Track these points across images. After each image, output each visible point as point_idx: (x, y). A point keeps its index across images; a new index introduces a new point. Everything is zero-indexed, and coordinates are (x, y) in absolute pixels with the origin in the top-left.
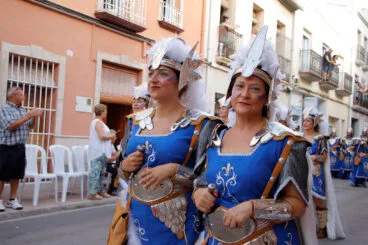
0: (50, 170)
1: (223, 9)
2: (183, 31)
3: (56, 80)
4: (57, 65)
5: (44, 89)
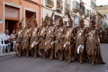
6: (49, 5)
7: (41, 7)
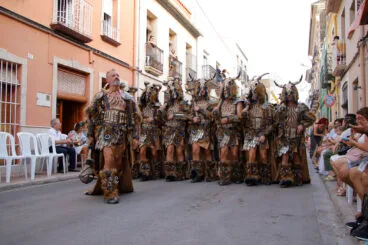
0: (18, 153)
1: (148, 32)
2: (119, 44)
3: (19, 78)
4: (20, 66)
5: (9, 86)
6: (154, 70)
7: (136, 72)
